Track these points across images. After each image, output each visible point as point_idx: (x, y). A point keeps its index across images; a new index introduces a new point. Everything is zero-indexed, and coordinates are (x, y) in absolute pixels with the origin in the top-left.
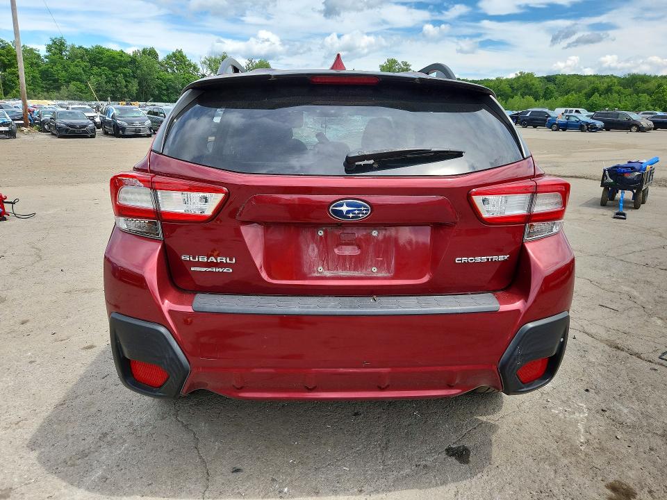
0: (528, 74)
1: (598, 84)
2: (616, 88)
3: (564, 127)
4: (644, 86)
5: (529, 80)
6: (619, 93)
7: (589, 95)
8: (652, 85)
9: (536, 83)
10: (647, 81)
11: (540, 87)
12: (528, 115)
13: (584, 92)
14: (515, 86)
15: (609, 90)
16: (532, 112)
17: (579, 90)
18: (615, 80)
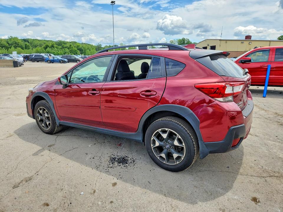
0: (15, 38)
1: (47, 44)
2: (55, 46)
3: (52, 61)
4: (65, 46)
5: (16, 40)
6: (57, 48)
7: (46, 48)
8: (68, 45)
9: (20, 42)
10: (66, 44)
11: (23, 44)
12: (33, 56)
13: (43, 47)
14: (10, 43)
15: (52, 46)
16: (35, 55)
17: (41, 46)
18: (54, 43)
